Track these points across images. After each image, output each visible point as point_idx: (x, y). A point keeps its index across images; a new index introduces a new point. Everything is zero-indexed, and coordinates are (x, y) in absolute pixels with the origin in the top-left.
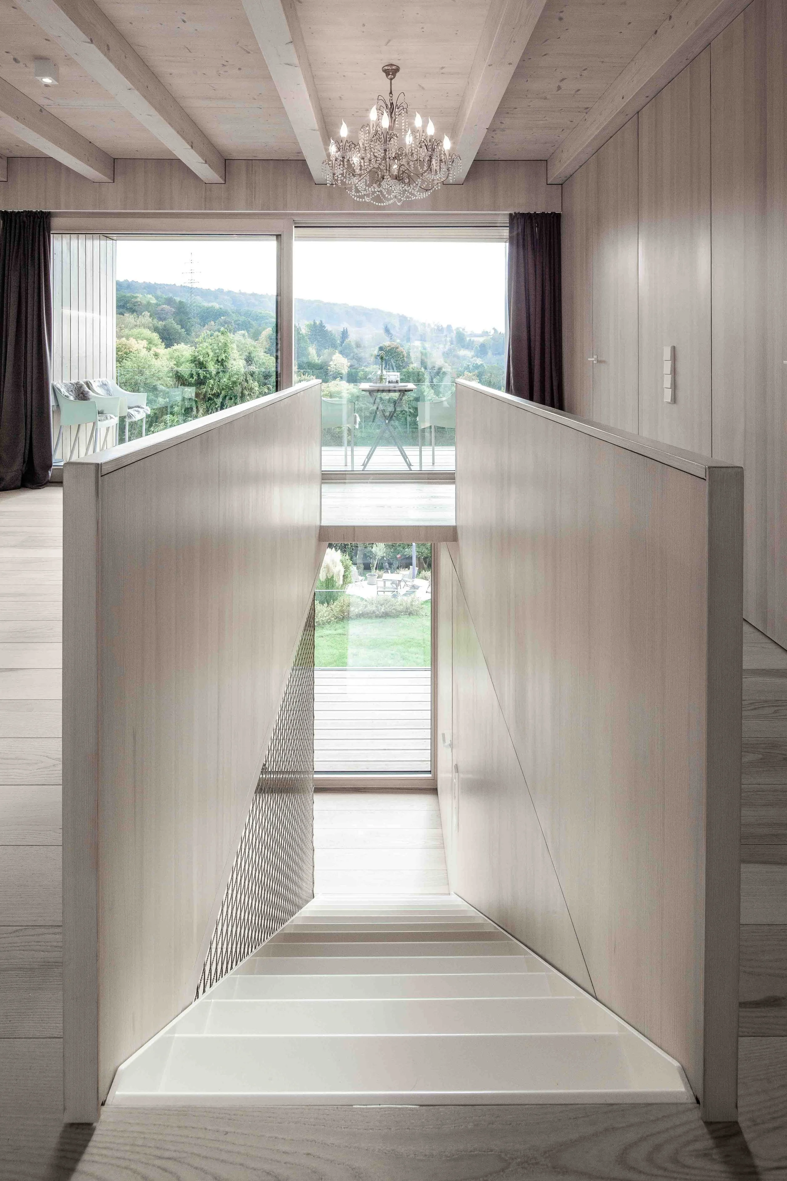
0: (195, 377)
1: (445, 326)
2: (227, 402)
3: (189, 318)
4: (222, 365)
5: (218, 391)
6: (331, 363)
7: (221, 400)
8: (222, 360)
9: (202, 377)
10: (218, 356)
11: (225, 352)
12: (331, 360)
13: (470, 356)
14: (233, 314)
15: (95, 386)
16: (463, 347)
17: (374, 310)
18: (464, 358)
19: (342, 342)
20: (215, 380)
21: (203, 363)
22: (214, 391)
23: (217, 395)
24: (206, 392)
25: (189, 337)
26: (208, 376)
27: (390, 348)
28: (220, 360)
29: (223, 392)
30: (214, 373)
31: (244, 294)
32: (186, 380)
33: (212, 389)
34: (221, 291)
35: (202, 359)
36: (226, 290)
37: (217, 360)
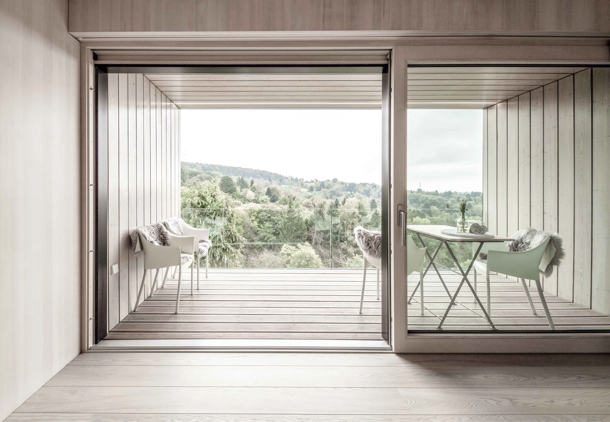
0: (201, 204)
1: (295, 178)
2: (217, 217)
3: (185, 175)
4: (214, 197)
5: (212, 211)
6: (247, 195)
7: (214, 216)
8: (214, 195)
9: (204, 204)
10: (212, 193)
11: (215, 191)
12: (247, 193)
13: (306, 192)
14: (203, 174)
15: (170, 224)
16: (303, 187)
17: (264, 171)
18: (303, 192)
19: (251, 185)
20: (210, 205)
21: (204, 197)
22: (210, 212)
23: (212, 214)
24: (206, 212)
25: (184, 183)
26: (207, 203)
27: (272, 188)
28: (213, 195)
29: (215, 212)
30: (210, 202)
31: (207, 165)
32: (196, 205)
33: (209, 210)
34: (197, 163)
35: (204, 195)
36: (199, 163)
37: (212, 195)
